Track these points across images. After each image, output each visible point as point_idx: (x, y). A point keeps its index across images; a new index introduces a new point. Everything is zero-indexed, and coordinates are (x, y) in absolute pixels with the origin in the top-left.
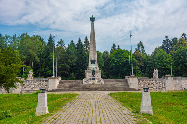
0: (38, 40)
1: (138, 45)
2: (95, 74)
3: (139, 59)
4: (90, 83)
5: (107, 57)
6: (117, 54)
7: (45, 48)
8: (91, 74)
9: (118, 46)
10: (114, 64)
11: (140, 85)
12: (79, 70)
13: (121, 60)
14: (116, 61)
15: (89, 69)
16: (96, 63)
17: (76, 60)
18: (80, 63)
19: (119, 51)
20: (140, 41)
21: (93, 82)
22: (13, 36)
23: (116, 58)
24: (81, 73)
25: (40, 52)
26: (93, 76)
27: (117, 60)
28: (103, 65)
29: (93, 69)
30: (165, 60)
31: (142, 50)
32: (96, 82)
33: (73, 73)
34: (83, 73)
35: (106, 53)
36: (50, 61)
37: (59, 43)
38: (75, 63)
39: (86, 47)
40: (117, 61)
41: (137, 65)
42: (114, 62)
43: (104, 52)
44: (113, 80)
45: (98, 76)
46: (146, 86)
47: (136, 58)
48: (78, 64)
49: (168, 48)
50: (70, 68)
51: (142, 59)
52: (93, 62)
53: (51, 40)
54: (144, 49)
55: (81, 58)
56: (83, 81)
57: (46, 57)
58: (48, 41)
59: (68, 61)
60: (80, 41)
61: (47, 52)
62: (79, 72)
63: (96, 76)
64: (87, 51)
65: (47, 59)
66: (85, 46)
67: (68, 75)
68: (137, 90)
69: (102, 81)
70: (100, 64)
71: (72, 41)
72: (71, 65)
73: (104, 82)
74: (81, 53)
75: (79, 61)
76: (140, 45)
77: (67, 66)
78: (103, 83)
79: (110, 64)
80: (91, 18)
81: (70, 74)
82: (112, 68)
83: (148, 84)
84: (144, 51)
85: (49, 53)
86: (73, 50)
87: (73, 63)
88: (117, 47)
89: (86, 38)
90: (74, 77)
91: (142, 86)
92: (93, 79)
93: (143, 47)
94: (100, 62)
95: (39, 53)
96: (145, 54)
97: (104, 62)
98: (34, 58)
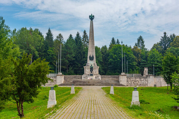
0: (38, 35)
1: (138, 39)
2: (94, 70)
3: (137, 55)
4: (89, 78)
5: (106, 52)
6: (115, 50)
7: (44, 42)
8: (89, 70)
9: (118, 40)
10: (112, 60)
11: (128, 82)
12: (77, 65)
13: (119, 56)
14: (114, 57)
15: (87, 66)
16: (94, 59)
17: (74, 55)
18: (79, 58)
19: (118, 47)
20: (140, 36)
21: (91, 78)
22: (14, 31)
23: (115, 54)
24: (79, 68)
25: (39, 46)
26: (91, 72)
27: (115, 55)
28: (102, 61)
29: (92, 66)
30: (157, 59)
31: (142, 45)
32: (94, 77)
33: (71, 68)
34: (81, 69)
35: (105, 47)
36: (49, 56)
37: (57, 37)
38: (74, 58)
39: (85, 42)
40: (116, 57)
41: (136, 61)
42: (112, 57)
43: (103, 47)
44: (110, 76)
45: (96, 72)
46: (132, 82)
47: (135, 54)
48: (76, 59)
49: (166, 44)
50: (68, 63)
51: (141, 55)
52: (91, 59)
53: (49, 34)
54: (144, 44)
55: (80, 53)
56: (83, 77)
57: (45, 52)
58: (46, 35)
59: (67, 56)
60: (78, 35)
61: (46, 46)
62: (77, 67)
63: (94, 72)
64: (85, 45)
65: (45, 53)
66: (83, 40)
67: (66, 70)
68: (125, 86)
69: (100, 77)
70: (98, 59)
71: (71, 36)
72: (70, 60)
73: (102, 78)
74: (80, 48)
75: (78, 55)
76: (140, 40)
77: (65, 61)
78: (100, 79)
79: (109, 59)
80: (90, 16)
81: (68, 69)
82: (111, 64)
83: (134, 81)
84: (144, 46)
85: (48, 48)
86: (71, 45)
87: (72, 58)
88: (116, 41)
89: (85, 32)
90: (73, 72)
91: (130, 82)
92: (92, 75)
93: (143, 42)
94: (98, 57)
95: (38, 48)
96: (145, 49)
97: (103, 58)
98: (34, 52)
